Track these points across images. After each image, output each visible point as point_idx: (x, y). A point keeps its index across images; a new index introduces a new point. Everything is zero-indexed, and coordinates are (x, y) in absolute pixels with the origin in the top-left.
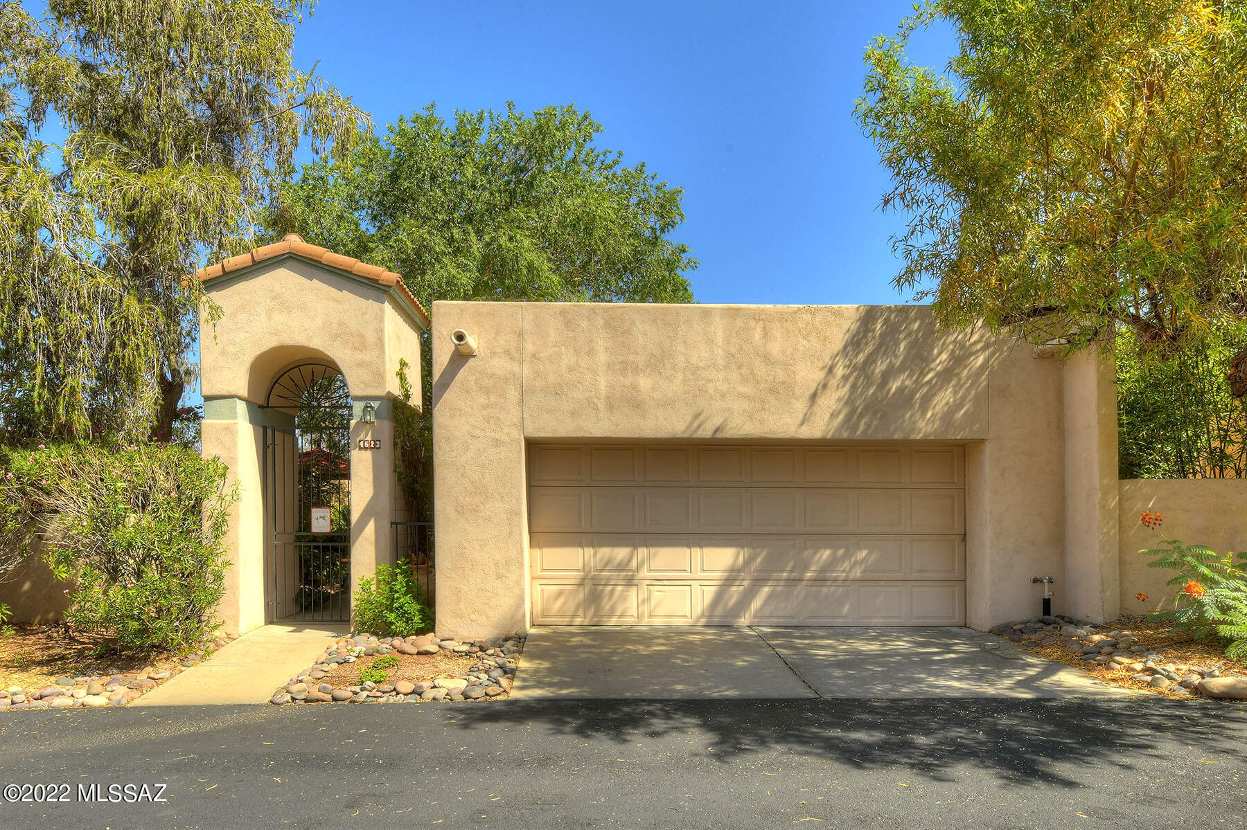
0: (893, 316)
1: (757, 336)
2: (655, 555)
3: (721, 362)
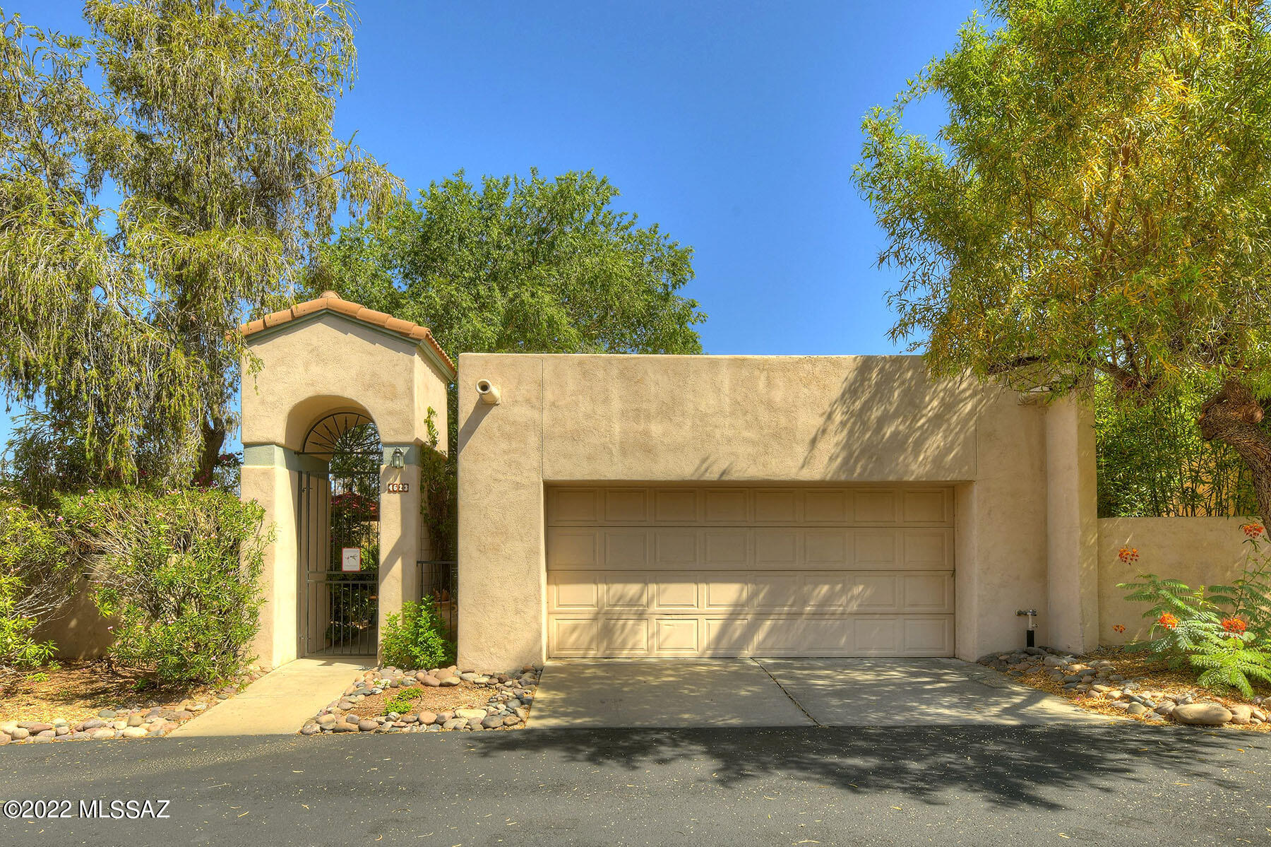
0: (887, 366)
1: (761, 384)
2: (664, 591)
3: (727, 409)
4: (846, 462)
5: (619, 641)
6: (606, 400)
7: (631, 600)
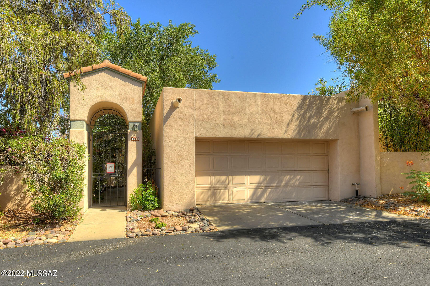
0: (311, 99)
1: (271, 103)
2: (234, 178)
3: (260, 112)
4: (298, 132)
5: (218, 197)
6: (218, 107)
7: (222, 182)
